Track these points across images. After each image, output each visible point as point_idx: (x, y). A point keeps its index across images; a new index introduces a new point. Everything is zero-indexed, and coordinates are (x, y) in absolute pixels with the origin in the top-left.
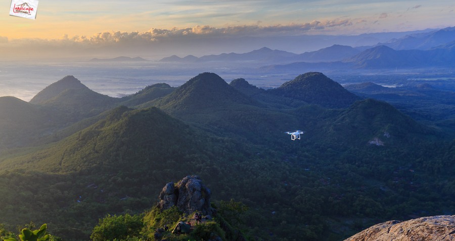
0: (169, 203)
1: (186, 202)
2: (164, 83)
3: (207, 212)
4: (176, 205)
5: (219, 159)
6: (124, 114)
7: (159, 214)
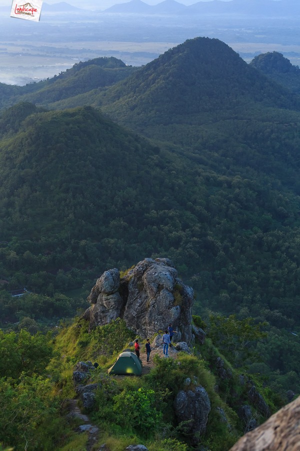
0: (108, 311)
1: (142, 312)
2: (112, 58)
3: (183, 335)
4: (121, 315)
5: (219, 223)
6: (27, 119)
7: (87, 332)
